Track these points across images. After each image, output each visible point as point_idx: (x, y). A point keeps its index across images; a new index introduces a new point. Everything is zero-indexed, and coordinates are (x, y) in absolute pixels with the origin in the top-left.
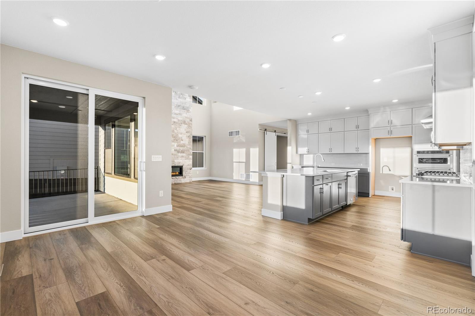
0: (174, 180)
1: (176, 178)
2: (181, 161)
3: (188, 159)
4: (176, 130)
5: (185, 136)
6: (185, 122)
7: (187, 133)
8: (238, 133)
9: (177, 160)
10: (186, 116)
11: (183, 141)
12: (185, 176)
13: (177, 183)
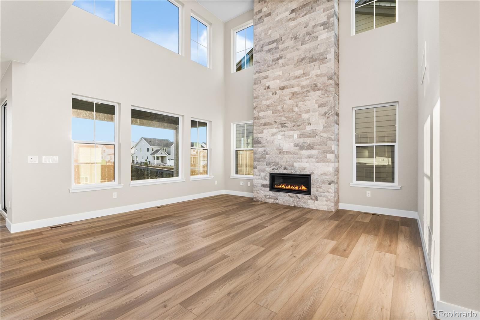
0: (293, 199)
1: (297, 197)
2: (307, 165)
3: (323, 161)
4: (297, 108)
5: (317, 113)
6: (316, 86)
7: (320, 108)
9: (299, 163)
10: (318, 72)
11: (311, 125)
12: (317, 197)
13: (299, 206)
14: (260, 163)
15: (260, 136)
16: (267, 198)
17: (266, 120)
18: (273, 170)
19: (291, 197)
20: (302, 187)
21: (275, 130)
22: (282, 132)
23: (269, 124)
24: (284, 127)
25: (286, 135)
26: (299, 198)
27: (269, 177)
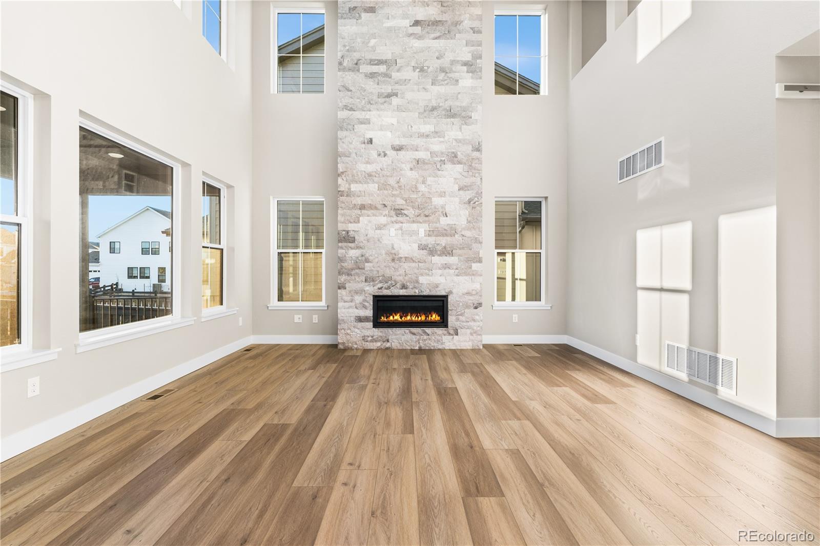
0: (418, 337)
1: (425, 332)
2: (442, 280)
3: (466, 274)
4: (423, 186)
5: (457, 200)
6: (456, 156)
7: (461, 192)
8: (654, 154)
9: (428, 277)
10: (459, 135)
11: (447, 216)
12: (457, 330)
13: (427, 348)
14: (353, 278)
15: (351, 227)
16: (367, 341)
17: (367, 200)
18: (380, 290)
19: (414, 334)
20: (431, 316)
21: (383, 220)
22: (396, 223)
23: (372, 207)
24: (400, 216)
25: (405, 229)
26: (428, 335)
27: (372, 303)
